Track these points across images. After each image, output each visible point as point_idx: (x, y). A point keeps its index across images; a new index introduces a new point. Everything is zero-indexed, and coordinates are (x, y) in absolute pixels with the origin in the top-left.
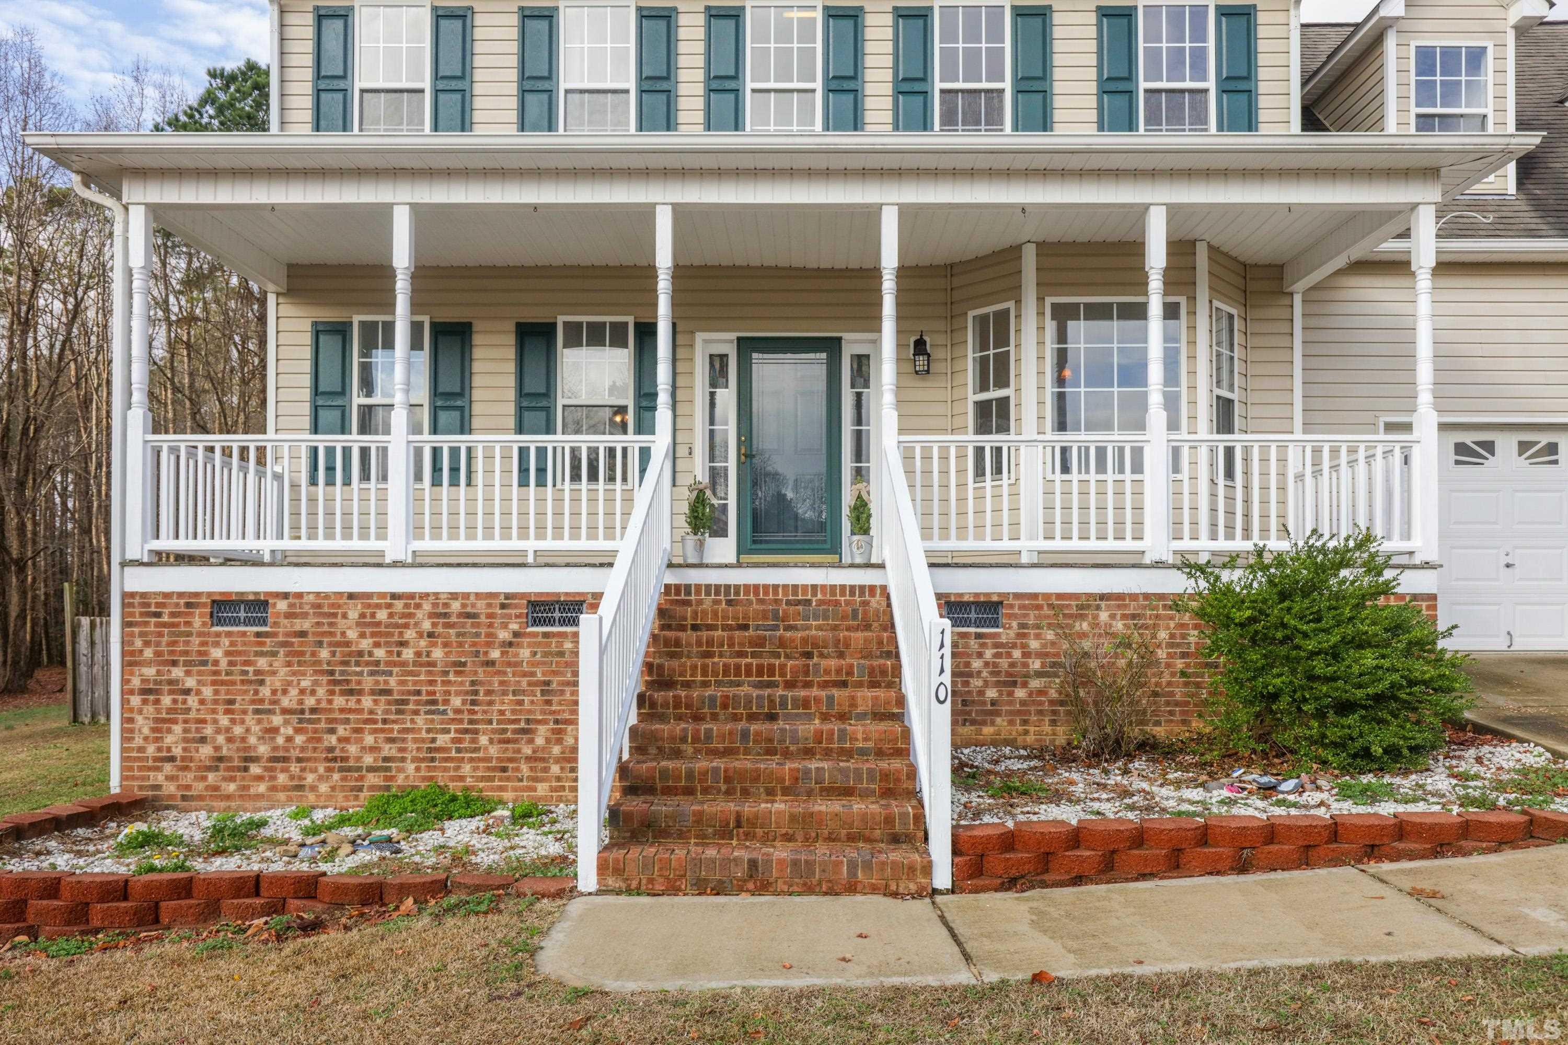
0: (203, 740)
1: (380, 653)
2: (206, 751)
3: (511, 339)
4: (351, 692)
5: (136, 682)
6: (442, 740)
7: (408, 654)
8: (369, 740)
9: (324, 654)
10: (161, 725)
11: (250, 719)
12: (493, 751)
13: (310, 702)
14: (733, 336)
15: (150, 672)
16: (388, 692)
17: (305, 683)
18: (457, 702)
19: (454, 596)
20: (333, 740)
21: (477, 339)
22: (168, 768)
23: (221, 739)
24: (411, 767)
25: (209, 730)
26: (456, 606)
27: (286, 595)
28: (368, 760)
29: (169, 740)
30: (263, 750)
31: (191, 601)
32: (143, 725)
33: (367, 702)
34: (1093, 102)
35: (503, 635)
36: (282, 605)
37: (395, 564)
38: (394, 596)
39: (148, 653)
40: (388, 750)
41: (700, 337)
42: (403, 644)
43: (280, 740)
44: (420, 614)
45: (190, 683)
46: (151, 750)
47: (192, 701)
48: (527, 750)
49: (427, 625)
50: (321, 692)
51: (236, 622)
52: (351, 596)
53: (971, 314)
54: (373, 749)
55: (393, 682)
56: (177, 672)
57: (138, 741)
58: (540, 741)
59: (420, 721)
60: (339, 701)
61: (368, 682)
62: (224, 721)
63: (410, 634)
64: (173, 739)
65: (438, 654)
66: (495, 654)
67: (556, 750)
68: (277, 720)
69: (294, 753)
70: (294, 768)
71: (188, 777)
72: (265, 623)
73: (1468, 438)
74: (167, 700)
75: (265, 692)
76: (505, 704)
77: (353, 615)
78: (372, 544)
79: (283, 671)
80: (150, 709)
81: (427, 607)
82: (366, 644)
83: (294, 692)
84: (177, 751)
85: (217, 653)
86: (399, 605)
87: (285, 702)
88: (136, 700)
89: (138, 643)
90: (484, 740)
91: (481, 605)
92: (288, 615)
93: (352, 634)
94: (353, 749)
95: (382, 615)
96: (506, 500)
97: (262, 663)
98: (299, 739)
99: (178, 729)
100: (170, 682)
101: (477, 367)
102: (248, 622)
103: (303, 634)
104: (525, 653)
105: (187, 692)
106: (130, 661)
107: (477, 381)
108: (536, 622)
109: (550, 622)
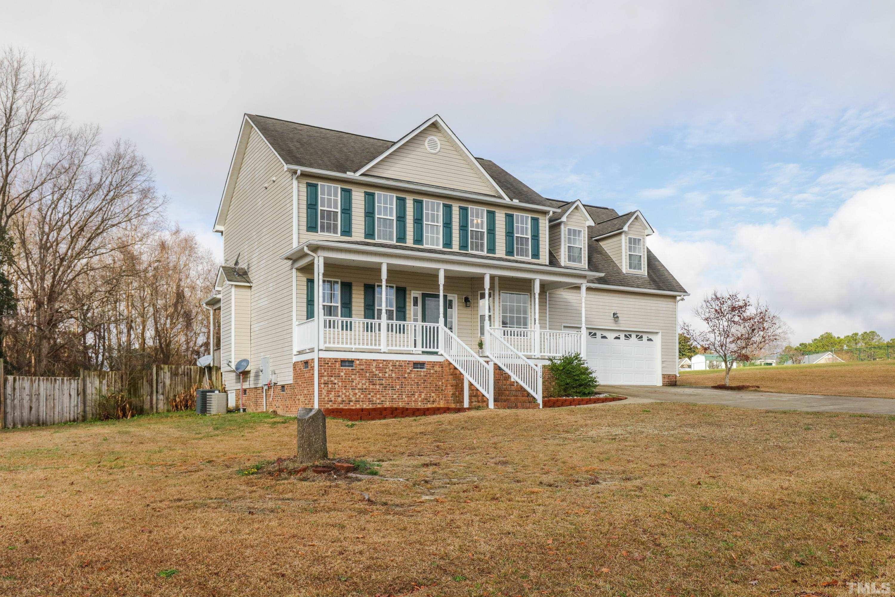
0: (339, 396)
1: (380, 375)
2: (340, 399)
3: (363, 288)
4: (374, 384)
5: (322, 381)
6: (395, 396)
7: (387, 375)
8: (378, 396)
9: (368, 375)
10: (329, 392)
11: (350, 391)
12: (406, 399)
13: (365, 387)
14: (421, 292)
15: (326, 378)
16: (382, 384)
17: (363, 382)
18: (398, 387)
19: (397, 361)
20: (370, 396)
21: (354, 288)
22: (330, 403)
23: (343, 396)
24: (388, 403)
25: (340, 394)
26: (397, 363)
27: (358, 360)
28: (378, 401)
29: (331, 396)
30: (353, 399)
31: (336, 360)
32: (324, 392)
33: (378, 387)
34: (504, 238)
35: (408, 371)
36: (358, 362)
37: (384, 353)
38: (384, 361)
39: (325, 374)
40: (383, 399)
41: (412, 292)
42: (386, 373)
43: (358, 396)
44: (389, 365)
45: (336, 381)
46: (326, 399)
47: (336, 386)
48: (414, 399)
49: (391, 368)
50: (367, 384)
51: (345, 366)
52: (374, 360)
53: (479, 292)
54: (379, 399)
55: (383, 382)
56: (333, 379)
57: (323, 396)
58: (416, 397)
59: (390, 391)
60: (371, 387)
61: (378, 382)
62: (344, 391)
63: (387, 370)
64: (332, 396)
65: (394, 375)
66: (406, 376)
67: (420, 399)
68: (357, 391)
69: (361, 400)
70: (361, 403)
71: (336, 405)
72: (352, 366)
74: (330, 386)
75: (354, 384)
76: (408, 388)
77: (374, 365)
78: (377, 347)
79: (358, 379)
80: (326, 388)
81: (391, 364)
82: (377, 372)
83: (361, 384)
84: (333, 399)
85: (342, 374)
86: (385, 363)
87: (359, 387)
88: (322, 386)
89: (323, 371)
90: (404, 396)
91: (403, 364)
92: (359, 365)
93: (374, 370)
94: (374, 399)
95: (381, 365)
97: (353, 376)
98: (362, 396)
99: (333, 393)
100: (331, 381)
101: (353, 296)
102: (348, 366)
103: (362, 369)
104: (413, 375)
105: (335, 384)
106: (321, 376)
107: (353, 300)
108: (414, 368)
109: (417, 368)
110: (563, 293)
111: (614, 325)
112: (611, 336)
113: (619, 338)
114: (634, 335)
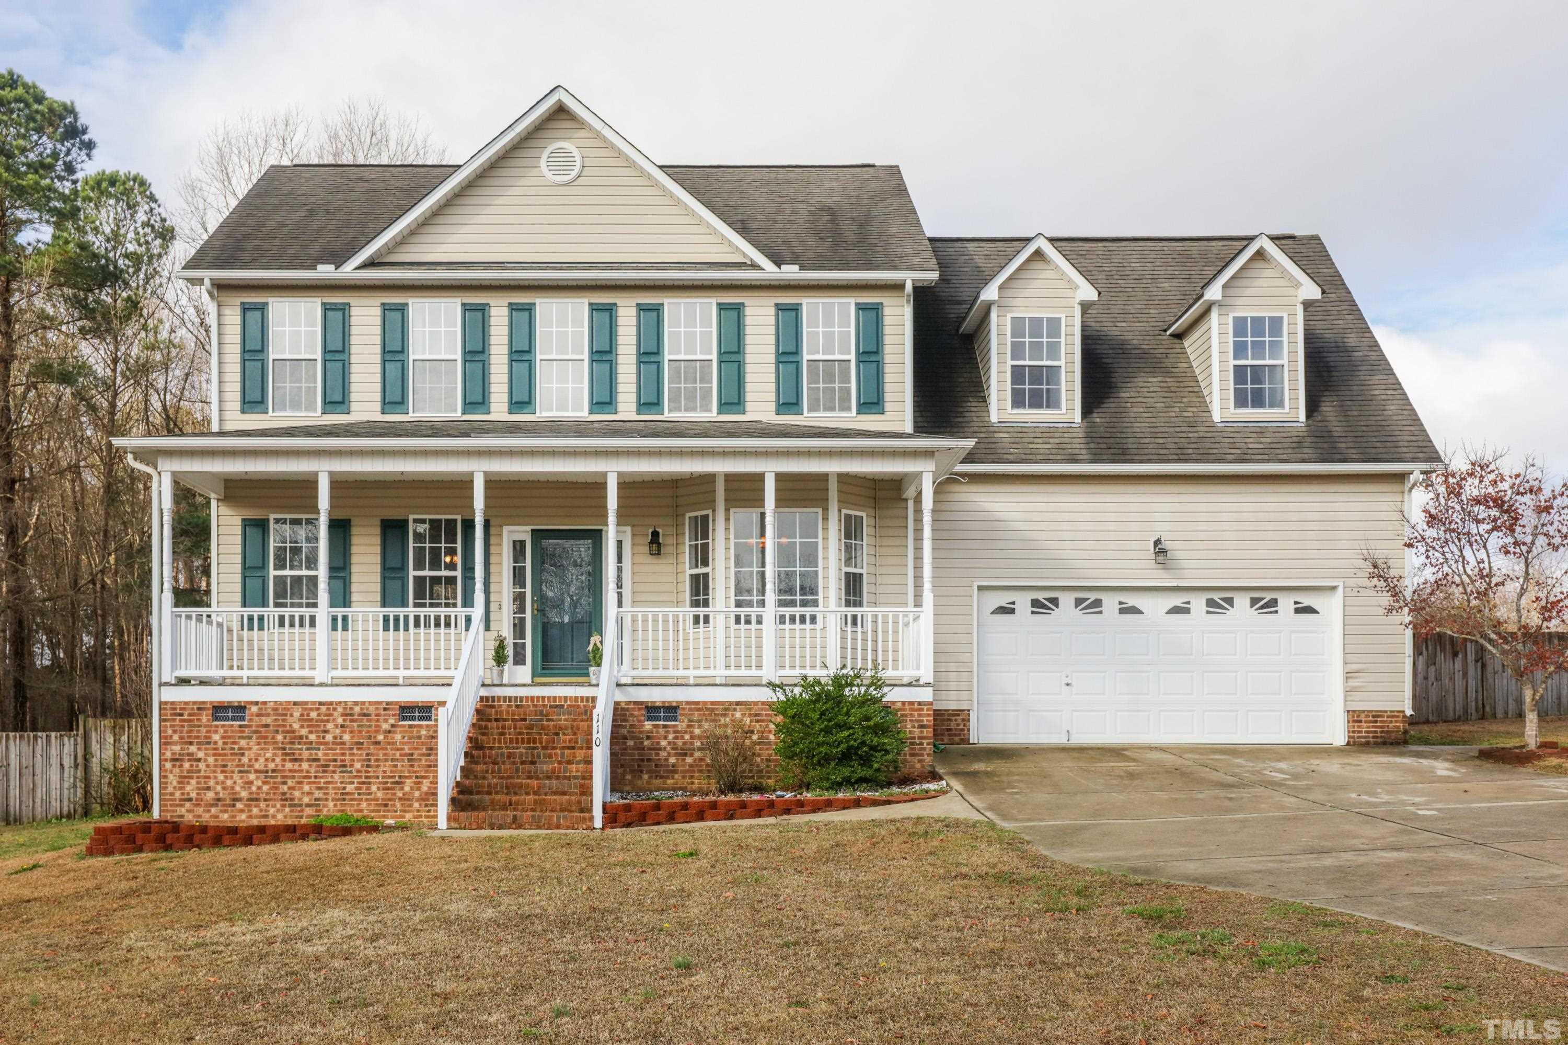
0: (208, 788)
1: (313, 737)
2: (210, 795)
3: (378, 531)
4: (296, 760)
5: (168, 755)
6: (350, 788)
7: (329, 738)
8: (306, 788)
9: (280, 737)
10: (184, 780)
11: (236, 776)
12: (380, 794)
13: (272, 766)
14: (529, 528)
15: (177, 748)
16: (318, 760)
17: (269, 755)
18: (358, 765)
19: (356, 703)
20: (285, 788)
21: (355, 530)
22: (188, 804)
23: (219, 788)
24: (331, 804)
25: (212, 783)
26: (357, 709)
27: (257, 703)
28: (306, 800)
29: (188, 788)
30: (244, 794)
31: (200, 707)
32: (173, 779)
33: (305, 766)
34: (772, 368)
35: (385, 726)
36: (254, 709)
37: (321, 685)
38: (321, 703)
39: (176, 737)
40: (318, 795)
41: (506, 529)
42: (326, 732)
43: (254, 789)
44: (336, 714)
45: (201, 755)
46: (178, 794)
47: (202, 766)
48: (400, 794)
49: (340, 721)
50: (278, 760)
51: (227, 719)
52: (295, 703)
53: (688, 515)
54: (309, 794)
55: (320, 754)
56: (193, 749)
57: (170, 789)
58: (407, 789)
59: (336, 776)
60: (289, 765)
61: (306, 754)
62: (221, 777)
63: (330, 726)
64: (191, 788)
65: (347, 737)
66: (380, 737)
67: (417, 794)
68: (252, 777)
69: (262, 796)
70: (263, 805)
71: (200, 810)
72: (243, 719)
73: (1041, 596)
74: (187, 765)
75: (245, 760)
76: (387, 767)
77: (297, 715)
78: (307, 673)
79: (255, 748)
80: (177, 771)
81: (340, 710)
82: (304, 732)
83: (262, 760)
84: (193, 795)
85: (216, 737)
86: (324, 708)
87: (257, 766)
88: (168, 765)
89: (170, 732)
90: (374, 788)
91: (372, 708)
92: (258, 715)
93: (296, 726)
94: (297, 794)
95: (314, 715)
96: (376, 640)
97: (243, 743)
98: (265, 788)
99: (193, 782)
100: (189, 754)
101: (354, 550)
102: (233, 719)
103: (267, 726)
104: (398, 737)
105: (199, 760)
106: (165, 742)
107: (354, 559)
108: (404, 719)
109: (413, 718)
110: (963, 497)
111: (1161, 573)
112: (1149, 604)
113: (1187, 611)
114: (1242, 601)
